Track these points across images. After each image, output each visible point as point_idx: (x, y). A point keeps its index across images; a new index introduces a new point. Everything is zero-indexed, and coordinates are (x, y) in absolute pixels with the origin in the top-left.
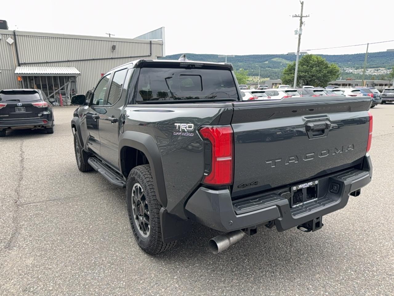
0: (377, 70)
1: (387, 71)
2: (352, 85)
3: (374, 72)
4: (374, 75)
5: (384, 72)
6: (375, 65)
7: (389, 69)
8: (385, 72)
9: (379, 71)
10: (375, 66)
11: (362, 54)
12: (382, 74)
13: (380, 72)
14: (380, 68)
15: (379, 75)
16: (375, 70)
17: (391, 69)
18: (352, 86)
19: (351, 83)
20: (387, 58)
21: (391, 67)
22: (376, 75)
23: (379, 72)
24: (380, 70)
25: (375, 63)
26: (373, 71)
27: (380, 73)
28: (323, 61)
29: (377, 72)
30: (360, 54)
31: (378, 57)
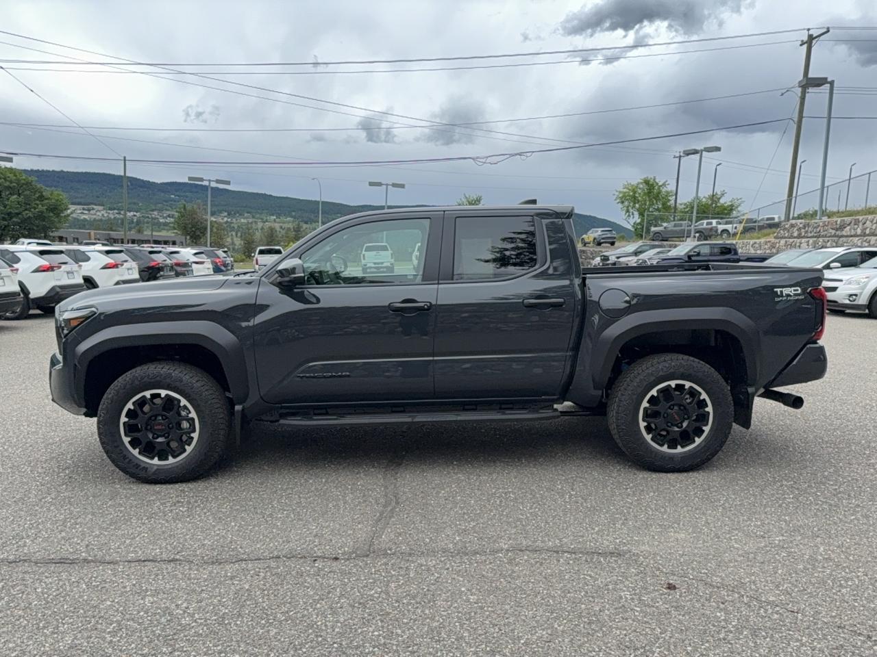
0: (89, 210)
1: (109, 213)
2: (66, 238)
3: (82, 213)
4: (82, 220)
5: (103, 215)
6: (81, 197)
7: (110, 209)
8: (105, 215)
9: (92, 212)
10: (82, 200)
11: (49, 171)
12: (100, 218)
13: (95, 214)
14: (95, 207)
15: (95, 220)
16: (84, 209)
17: (114, 209)
18: (67, 242)
19: (64, 236)
20: (104, 186)
21: (115, 206)
22: (88, 219)
23: (92, 214)
24: (93, 209)
25: (81, 195)
26: (80, 212)
27: (95, 217)
28: (30, 183)
29: (89, 214)
30: (43, 171)
31: (84, 181)
